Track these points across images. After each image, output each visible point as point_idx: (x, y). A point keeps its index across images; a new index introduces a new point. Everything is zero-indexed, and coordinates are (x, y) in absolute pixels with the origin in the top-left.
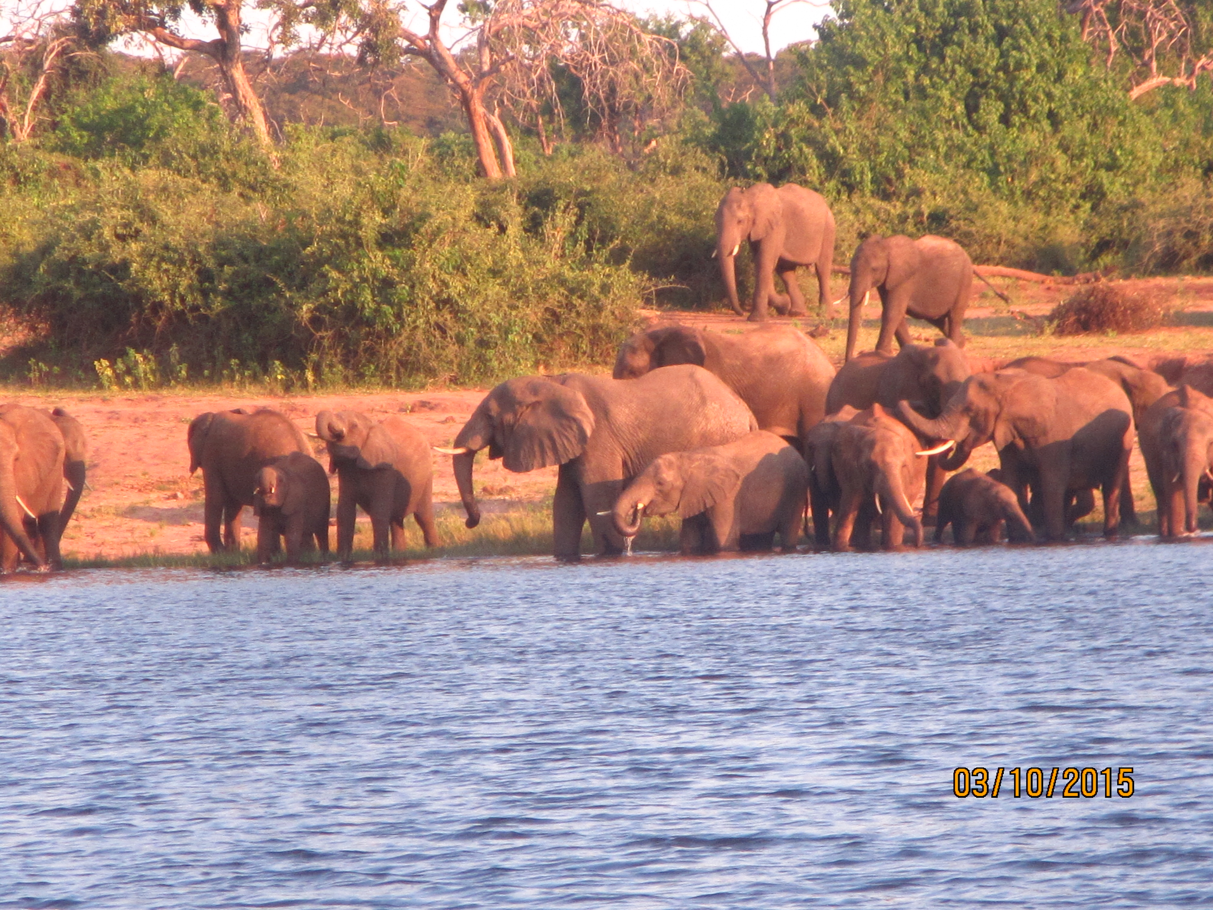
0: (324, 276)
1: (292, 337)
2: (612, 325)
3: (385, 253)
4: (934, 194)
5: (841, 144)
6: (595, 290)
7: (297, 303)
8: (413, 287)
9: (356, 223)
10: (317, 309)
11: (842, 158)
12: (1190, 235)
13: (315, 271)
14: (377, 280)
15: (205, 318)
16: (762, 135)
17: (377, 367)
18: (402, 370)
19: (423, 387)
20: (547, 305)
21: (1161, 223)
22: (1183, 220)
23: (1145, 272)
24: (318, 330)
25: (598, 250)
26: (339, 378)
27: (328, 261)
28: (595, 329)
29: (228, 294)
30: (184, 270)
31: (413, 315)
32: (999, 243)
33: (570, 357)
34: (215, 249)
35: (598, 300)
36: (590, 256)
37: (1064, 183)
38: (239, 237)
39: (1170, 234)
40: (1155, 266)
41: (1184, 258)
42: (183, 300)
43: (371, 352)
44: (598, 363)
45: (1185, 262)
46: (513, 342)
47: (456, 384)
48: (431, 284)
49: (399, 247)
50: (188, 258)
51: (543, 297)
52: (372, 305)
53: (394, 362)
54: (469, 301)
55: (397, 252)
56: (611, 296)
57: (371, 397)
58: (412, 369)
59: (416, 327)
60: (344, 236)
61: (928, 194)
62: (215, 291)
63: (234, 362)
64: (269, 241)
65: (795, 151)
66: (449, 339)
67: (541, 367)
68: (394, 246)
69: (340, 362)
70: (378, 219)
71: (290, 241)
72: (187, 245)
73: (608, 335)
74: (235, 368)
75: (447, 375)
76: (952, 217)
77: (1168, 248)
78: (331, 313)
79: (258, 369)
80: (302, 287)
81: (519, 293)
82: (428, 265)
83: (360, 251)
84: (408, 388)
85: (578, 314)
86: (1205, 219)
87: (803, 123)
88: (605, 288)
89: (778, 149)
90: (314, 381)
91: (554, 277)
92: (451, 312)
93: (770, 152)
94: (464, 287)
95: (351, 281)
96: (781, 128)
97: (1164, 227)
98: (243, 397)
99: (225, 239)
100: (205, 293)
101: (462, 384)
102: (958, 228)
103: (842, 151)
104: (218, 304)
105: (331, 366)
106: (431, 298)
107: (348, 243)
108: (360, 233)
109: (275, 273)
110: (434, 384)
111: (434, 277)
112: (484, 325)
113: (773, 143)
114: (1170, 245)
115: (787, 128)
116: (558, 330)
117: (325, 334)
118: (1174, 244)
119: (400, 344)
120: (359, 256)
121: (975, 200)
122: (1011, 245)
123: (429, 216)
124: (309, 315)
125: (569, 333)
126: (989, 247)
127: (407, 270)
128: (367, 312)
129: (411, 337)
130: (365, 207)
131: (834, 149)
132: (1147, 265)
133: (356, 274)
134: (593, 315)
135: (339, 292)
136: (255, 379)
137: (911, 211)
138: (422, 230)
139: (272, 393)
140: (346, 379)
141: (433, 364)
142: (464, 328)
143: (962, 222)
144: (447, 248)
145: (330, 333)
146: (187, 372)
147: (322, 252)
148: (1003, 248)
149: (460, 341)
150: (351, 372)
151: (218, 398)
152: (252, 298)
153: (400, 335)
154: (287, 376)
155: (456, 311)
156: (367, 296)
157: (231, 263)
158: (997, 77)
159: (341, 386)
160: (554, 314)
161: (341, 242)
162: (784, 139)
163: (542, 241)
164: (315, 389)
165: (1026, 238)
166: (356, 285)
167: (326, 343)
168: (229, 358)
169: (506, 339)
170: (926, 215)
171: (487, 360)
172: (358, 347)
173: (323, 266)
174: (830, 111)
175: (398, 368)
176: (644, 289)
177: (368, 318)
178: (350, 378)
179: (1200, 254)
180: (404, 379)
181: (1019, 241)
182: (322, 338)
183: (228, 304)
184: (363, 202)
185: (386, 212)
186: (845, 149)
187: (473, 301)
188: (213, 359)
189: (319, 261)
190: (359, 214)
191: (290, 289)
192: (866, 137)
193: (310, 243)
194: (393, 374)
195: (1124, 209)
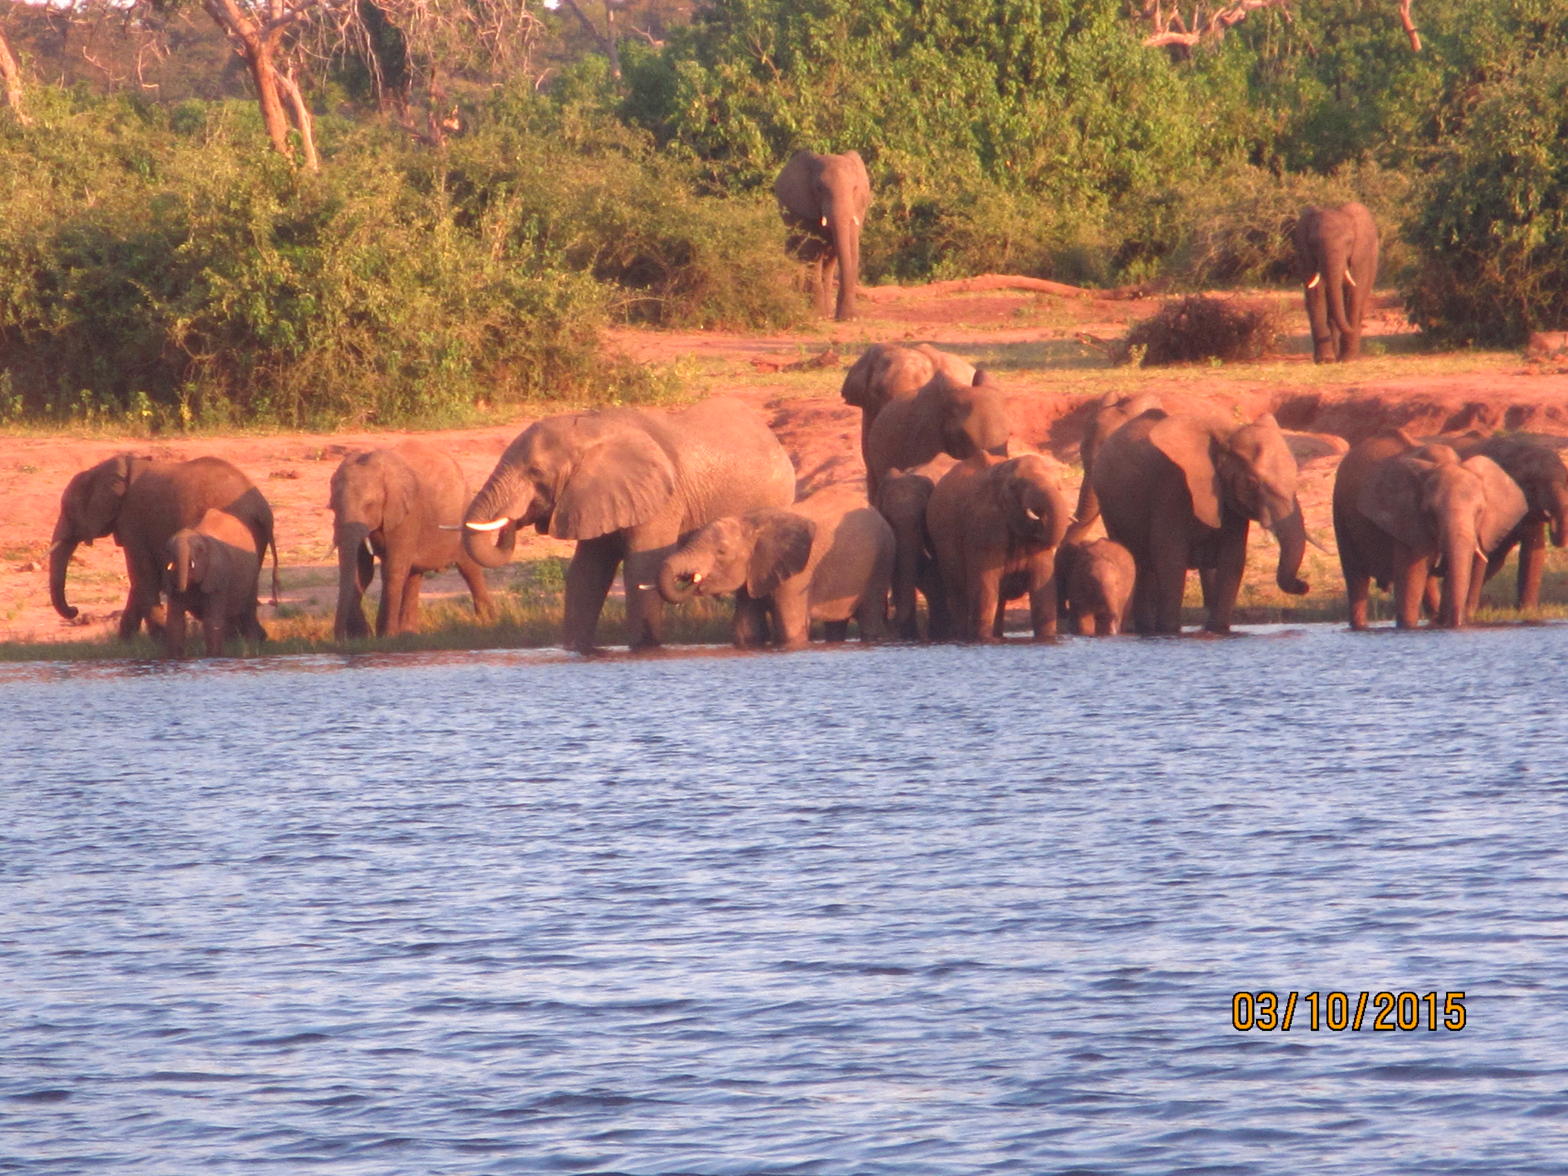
0: (203, 281)
1: (159, 362)
2: (573, 348)
3: (283, 252)
4: (918, 181)
5: (794, 116)
6: (550, 302)
7: (168, 318)
8: (320, 297)
9: (245, 215)
10: (194, 325)
11: (794, 134)
12: (1255, 236)
13: (190, 276)
14: (274, 287)
15: (46, 335)
16: (691, 104)
17: (273, 402)
18: (305, 405)
19: (333, 427)
20: (488, 322)
21: (1217, 221)
22: (1246, 217)
23: (1196, 284)
24: (197, 352)
25: (552, 250)
26: (223, 415)
27: (209, 261)
28: (550, 353)
29: (76, 304)
30: (18, 273)
31: (320, 333)
32: (1004, 245)
33: (517, 389)
34: (57, 245)
35: (553, 316)
36: (541, 258)
37: (1080, 170)
38: (89, 231)
39: (1229, 234)
40: (1210, 276)
41: (1247, 266)
42: (16, 311)
43: (265, 382)
44: (553, 398)
45: (1249, 272)
46: (448, 370)
47: (376, 424)
48: (345, 294)
49: (300, 244)
50: (23, 257)
51: (483, 311)
52: (268, 321)
53: (295, 395)
54: (392, 316)
55: (298, 251)
56: (570, 310)
57: (267, 439)
58: (319, 403)
59: (325, 349)
60: (228, 229)
61: (909, 181)
62: (59, 300)
63: (85, 393)
64: (128, 235)
65: (734, 123)
66: (366, 365)
67: (482, 402)
68: (293, 243)
69: (224, 395)
70: (274, 207)
71: (156, 235)
72: (22, 241)
73: (567, 362)
74: (87, 401)
75: (364, 413)
76: (942, 212)
77: (1225, 253)
78: (212, 330)
79: (116, 402)
80: (175, 294)
81: (453, 305)
82: (340, 268)
83: (251, 251)
84: (313, 428)
85: (528, 334)
86: (1275, 215)
87: (742, 88)
88: (563, 300)
89: (712, 122)
90: (192, 419)
91: (496, 285)
92: (368, 330)
93: (700, 126)
94: (385, 297)
95: (240, 288)
96: (716, 94)
97: (1221, 226)
98: (99, 440)
99: (69, 233)
100: (45, 304)
101: (383, 424)
102: (951, 226)
103: (794, 125)
104: (63, 318)
105: (213, 400)
106: (344, 311)
107: (234, 239)
108: (250, 226)
109: (137, 277)
110: (347, 423)
111: (347, 283)
112: (411, 347)
113: (705, 115)
114: (1229, 249)
115: (724, 95)
116: (502, 354)
117: (205, 357)
118: (1235, 249)
119: (304, 371)
120: (249, 257)
121: (970, 188)
122: (1020, 248)
123: (339, 204)
124: (185, 333)
125: (515, 358)
126: (992, 252)
127: (311, 275)
128: (261, 330)
129: (318, 363)
130: (255, 192)
131: (784, 122)
132: (1199, 274)
133: (246, 279)
134: (547, 335)
135: (224, 303)
136: (113, 415)
137: (889, 203)
138: (332, 223)
139: (136, 434)
140: (232, 417)
141: (345, 397)
142: (384, 350)
143: (956, 218)
144: (364, 246)
145: (211, 356)
146: (23, 405)
147: (200, 251)
148: (1010, 252)
149: (381, 367)
150: (238, 407)
151: (66, 440)
152: (108, 310)
153: (303, 360)
154: (154, 411)
155: (375, 329)
156: (261, 308)
157: (80, 265)
158: (987, 31)
159: (225, 425)
160: (496, 332)
161: (225, 237)
162: (719, 110)
163: (478, 237)
164: (192, 429)
165: (1039, 240)
166: (245, 295)
167: (206, 369)
168: (78, 387)
169: (439, 365)
170: (908, 208)
171: (415, 393)
172: (248, 373)
173: (202, 268)
174: (778, 73)
175: (300, 403)
176: (614, 301)
177: (262, 337)
178: (237, 415)
179: (1268, 261)
180: (309, 418)
181: (1031, 243)
182: (202, 362)
183: (78, 318)
184: (254, 185)
185: (283, 199)
186: (799, 122)
187: (397, 315)
188: (55, 388)
189: (197, 263)
190: (249, 201)
191: (159, 300)
192: (825, 106)
193: (184, 240)
194: (294, 410)
195: (1158, 202)
